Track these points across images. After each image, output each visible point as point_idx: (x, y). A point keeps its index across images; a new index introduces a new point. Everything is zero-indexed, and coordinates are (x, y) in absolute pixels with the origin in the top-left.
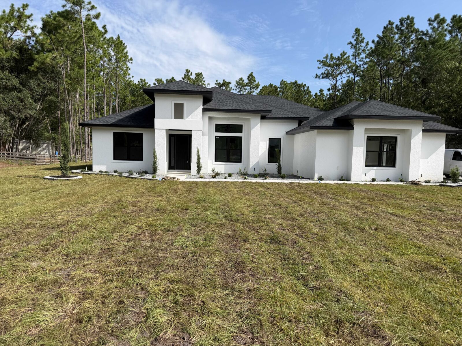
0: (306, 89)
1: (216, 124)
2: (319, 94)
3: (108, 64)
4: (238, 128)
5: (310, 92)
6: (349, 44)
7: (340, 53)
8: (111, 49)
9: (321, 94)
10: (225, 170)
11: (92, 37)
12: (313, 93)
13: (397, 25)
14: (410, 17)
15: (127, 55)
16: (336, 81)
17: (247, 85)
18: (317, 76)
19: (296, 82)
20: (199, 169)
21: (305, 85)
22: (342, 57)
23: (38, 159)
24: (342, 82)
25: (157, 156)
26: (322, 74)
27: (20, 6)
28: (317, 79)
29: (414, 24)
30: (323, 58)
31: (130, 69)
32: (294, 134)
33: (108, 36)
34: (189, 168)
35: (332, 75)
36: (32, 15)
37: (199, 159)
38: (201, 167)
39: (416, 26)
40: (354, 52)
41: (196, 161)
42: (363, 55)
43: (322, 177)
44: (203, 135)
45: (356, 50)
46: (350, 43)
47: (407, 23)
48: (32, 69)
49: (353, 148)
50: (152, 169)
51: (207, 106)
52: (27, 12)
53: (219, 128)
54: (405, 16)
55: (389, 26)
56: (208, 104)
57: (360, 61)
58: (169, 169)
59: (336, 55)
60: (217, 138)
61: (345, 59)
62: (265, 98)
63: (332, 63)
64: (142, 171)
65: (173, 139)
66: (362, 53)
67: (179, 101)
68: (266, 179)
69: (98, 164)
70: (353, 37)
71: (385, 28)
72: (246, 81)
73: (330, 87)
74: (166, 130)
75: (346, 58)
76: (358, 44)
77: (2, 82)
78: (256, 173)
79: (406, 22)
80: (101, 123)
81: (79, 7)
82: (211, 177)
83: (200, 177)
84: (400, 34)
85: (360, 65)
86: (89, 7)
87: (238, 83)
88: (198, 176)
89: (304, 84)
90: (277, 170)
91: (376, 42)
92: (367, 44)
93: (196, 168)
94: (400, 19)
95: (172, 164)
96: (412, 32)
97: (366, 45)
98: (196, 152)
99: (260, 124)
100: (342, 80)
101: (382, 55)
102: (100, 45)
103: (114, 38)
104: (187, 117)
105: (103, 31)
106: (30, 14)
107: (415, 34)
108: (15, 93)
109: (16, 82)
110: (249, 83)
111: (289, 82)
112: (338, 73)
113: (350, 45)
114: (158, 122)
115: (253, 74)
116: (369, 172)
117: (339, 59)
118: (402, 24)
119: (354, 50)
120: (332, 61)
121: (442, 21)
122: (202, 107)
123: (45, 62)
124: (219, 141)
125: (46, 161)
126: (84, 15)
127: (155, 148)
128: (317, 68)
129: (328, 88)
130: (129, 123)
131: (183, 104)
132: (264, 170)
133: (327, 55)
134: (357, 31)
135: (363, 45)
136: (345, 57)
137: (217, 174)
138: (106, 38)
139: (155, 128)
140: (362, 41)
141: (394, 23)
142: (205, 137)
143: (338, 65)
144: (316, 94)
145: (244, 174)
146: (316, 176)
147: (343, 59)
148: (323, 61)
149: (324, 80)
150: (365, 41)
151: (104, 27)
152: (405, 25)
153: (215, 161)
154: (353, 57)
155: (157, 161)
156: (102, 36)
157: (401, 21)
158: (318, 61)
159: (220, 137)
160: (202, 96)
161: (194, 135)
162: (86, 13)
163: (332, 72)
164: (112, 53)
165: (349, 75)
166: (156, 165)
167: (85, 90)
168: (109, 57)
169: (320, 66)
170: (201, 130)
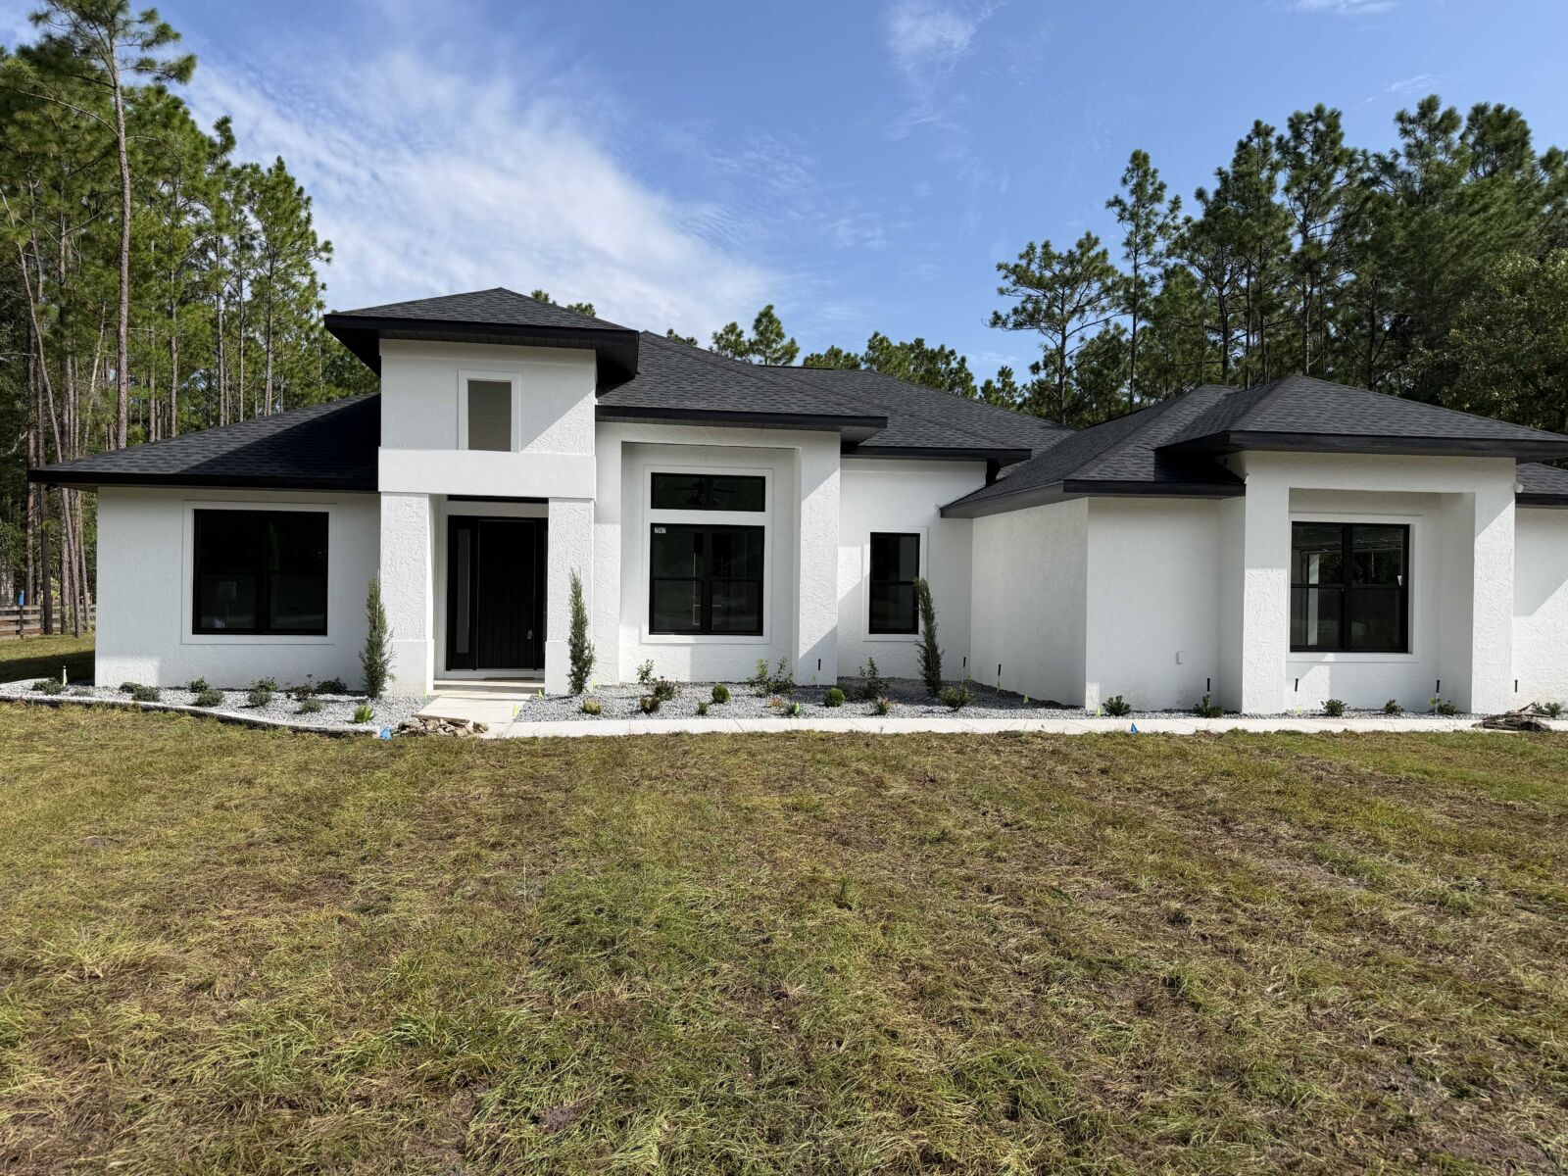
0: (954, 365)
1: (654, 476)
2: (999, 385)
3: (236, 263)
4: (748, 492)
5: (969, 377)
6: (1110, 204)
7: (1076, 241)
8: (252, 210)
9: (1005, 384)
10: (692, 666)
11: (158, 144)
12: (978, 382)
13: (1280, 139)
14: (1327, 111)
15: (311, 228)
16: (1064, 339)
17: (753, 348)
18: (997, 320)
19: (919, 342)
20: (581, 669)
21: (952, 353)
22: (1082, 255)
24: (1082, 339)
25: (388, 614)
26: (1016, 311)
28: (998, 330)
29: (1341, 135)
30: (1017, 257)
31: (323, 287)
32: (970, 516)
33: (236, 158)
34: (539, 662)
35: (1049, 316)
37: (579, 624)
38: (590, 660)
39: (1347, 143)
40: (1131, 233)
41: (568, 634)
42: (1160, 245)
43: (1124, 701)
44: (598, 520)
45: (1137, 226)
46: (1118, 202)
47: (1316, 130)
49: (1247, 572)
50: (363, 674)
51: (615, 398)
53: (667, 490)
54: (1308, 108)
55: (1256, 140)
56: (617, 391)
57: (1151, 263)
58: (449, 667)
59: (1063, 246)
60: (656, 531)
61: (1093, 260)
62: (842, 380)
63: (1048, 274)
64: (314, 686)
65: (464, 536)
66: (1158, 238)
67: (490, 368)
68: (881, 711)
69: (122, 653)
70: (1125, 181)
71: (1242, 146)
72: (749, 335)
73: (1040, 358)
74: (436, 500)
75: (1097, 256)
76: (1143, 206)
78: (828, 678)
79: (1310, 128)
80: (135, 471)
81: (104, 31)
82: (637, 703)
83: (585, 710)
84: (1294, 167)
85: (1153, 279)
86: (149, 29)
87: (723, 343)
88: (578, 702)
89: (947, 350)
90: (920, 667)
91: (1211, 196)
92: (1176, 204)
93: (567, 666)
94: (1290, 120)
95: (463, 647)
96: (1337, 161)
97: (1172, 211)
98: (569, 593)
99: (836, 475)
100: (1082, 332)
101: (1240, 238)
102: (201, 185)
103: (264, 169)
104: (527, 442)
105: (218, 140)
107: (1345, 170)
110: (761, 342)
111: (896, 343)
112: (1068, 308)
113: (1117, 209)
114: (393, 465)
115: (775, 312)
116: (1305, 673)
117: (1071, 260)
118: (1298, 135)
119: (1129, 227)
120: (1048, 266)
121: (1446, 121)
122: (591, 401)
124: (667, 546)
126: (124, 62)
127: (377, 579)
128: (996, 293)
129: (1033, 362)
130: (265, 470)
131: (506, 387)
132: (867, 668)
133: (1032, 248)
134: (1139, 160)
135: (1162, 208)
136: (1092, 253)
137: (664, 691)
138: (228, 164)
139: (381, 488)
140: (1156, 197)
141: (1273, 129)
142: (608, 527)
143: (1071, 282)
144: (989, 383)
145: (780, 689)
146: (1093, 698)
147: (1085, 260)
148: (1016, 266)
149: (1023, 332)
150: (1168, 195)
151: (223, 125)
152: (1309, 137)
153: (653, 630)
154: (1126, 250)
155: (386, 637)
156: (212, 157)
157: (1296, 124)
158: (999, 267)
159: (671, 527)
160: (594, 351)
161: (558, 521)
162: (136, 54)
163: (1049, 307)
164: (255, 225)
165: (1108, 314)
166: (382, 655)
167: (124, 348)
168: (242, 238)
169: (1007, 284)
170: (588, 500)
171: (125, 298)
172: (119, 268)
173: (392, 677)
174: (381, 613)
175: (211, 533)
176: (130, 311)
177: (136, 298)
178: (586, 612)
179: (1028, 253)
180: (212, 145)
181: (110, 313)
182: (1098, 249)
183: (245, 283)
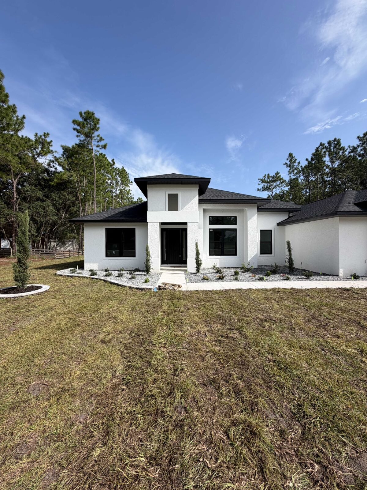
1: (210, 217)
4: (233, 221)
7: (275, 173)
8: (118, 176)
10: (220, 263)
13: (326, 146)
14: (337, 139)
16: (272, 193)
18: (258, 190)
20: (198, 266)
22: (276, 176)
23: (58, 254)
24: (276, 193)
25: (151, 253)
26: (262, 188)
27: (42, 134)
28: (259, 191)
29: (341, 144)
30: (262, 177)
32: (285, 225)
33: (115, 166)
34: (185, 262)
35: (269, 188)
36: (51, 141)
37: (198, 254)
38: (201, 264)
40: (289, 170)
41: (195, 257)
42: (295, 172)
45: (291, 168)
46: (286, 163)
47: (334, 144)
48: (53, 183)
50: (145, 267)
51: (202, 197)
52: (48, 139)
53: (214, 220)
54: (332, 139)
55: (320, 147)
56: (203, 195)
58: (162, 264)
59: (272, 174)
60: (210, 230)
61: (278, 177)
63: (269, 180)
64: (133, 269)
65: (165, 233)
66: (295, 170)
67: (173, 192)
68: (287, 279)
69: (90, 262)
70: (287, 159)
71: (317, 148)
74: (160, 223)
76: (292, 164)
77: (28, 194)
78: (255, 266)
80: (92, 219)
81: (90, 139)
83: (204, 279)
84: (330, 152)
86: (99, 138)
88: (199, 275)
93: (195, 265)
94: (328, 142)
95: (165, 259)
96: (340, 149)
97: (298, 164)
99: (256, 215)
100: (276, 191)
103: (120, 168)
105: (112, 163)
106: (50, 141)
108: (39, 203)
109: (39, 194)
112: (273, 187)
113: (286, 165)
117: (273, 177)
118: (330, 145)
119: (289, 168)
120: (269, 179)
122: (197, 198)
123: (63, 178)
125: (65, 255)
126: (94, 145)
127: (147, 244)
128: (258, 184)
130: (121, 218)
131: (177, 195)
134: (291, 155)
135: (296, 164)
136: (278, 175)
137: (219, 271)
138: (114, 167)
139: (148, 221)
140: (295, 162)
141: (324, 144)
142: (200, 229)
143: (275, 181)
145: (248, 270)
146: (342, 273)
148: (262, 179)
149: (264, 192)
150: (297, 161)
151: (113, 160)
152: (333, 145)
153: (210, 255)
154: (288, 173)
155: (150, 258)
156: (111, 166)
157: (329, 143)
158: (259, 179)
159: (214, 230)
160: (198, 185)
161: (190, 228)
162: (96, 144)
163: (270, 186)
164: (119, 179)
165: (281, 188)
166: (149, 263)
167: (95, 200)
168: (117, 181)
169: (260, 183)
170: (197, 222)
171: (95, 190)
172: (94, 185)
173: (152, 269)
174: (149, 252)
175: (109, 234)
176: (96, 193)
177: (97, 190)
178: (199, 251)
179: (264, 176)
180: (111, 164)
181: (93, 193)
182: (279, 175)
183: (117, 190)
